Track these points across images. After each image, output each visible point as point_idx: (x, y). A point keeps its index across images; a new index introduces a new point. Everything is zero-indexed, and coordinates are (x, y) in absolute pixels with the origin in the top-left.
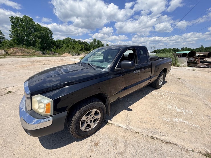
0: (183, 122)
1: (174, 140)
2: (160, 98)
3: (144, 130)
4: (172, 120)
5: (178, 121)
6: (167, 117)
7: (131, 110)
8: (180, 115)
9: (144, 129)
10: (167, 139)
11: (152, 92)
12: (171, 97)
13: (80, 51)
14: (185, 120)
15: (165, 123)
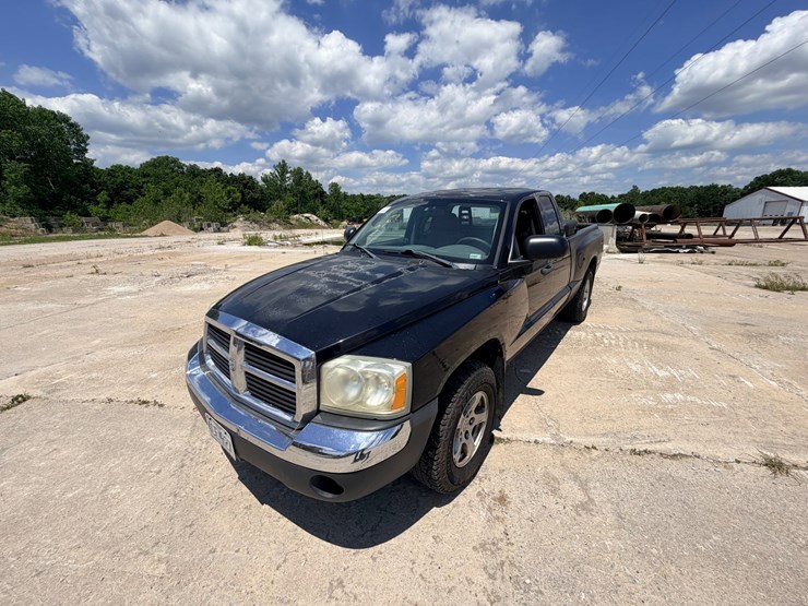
0: (686, 401)
1: (687, 448)
2: (599, 349)
3: (605, 440)
4: (660, 402)
5: (675, 399)
6: (645, 396)
7: (539, 393)
8: (671, 385)
9: (603, 435)
10: (670, 447)
11: (569, 333)
12: (626, 341)
13: (230, 211)
14: (688, 393)
15: (647, 411)
